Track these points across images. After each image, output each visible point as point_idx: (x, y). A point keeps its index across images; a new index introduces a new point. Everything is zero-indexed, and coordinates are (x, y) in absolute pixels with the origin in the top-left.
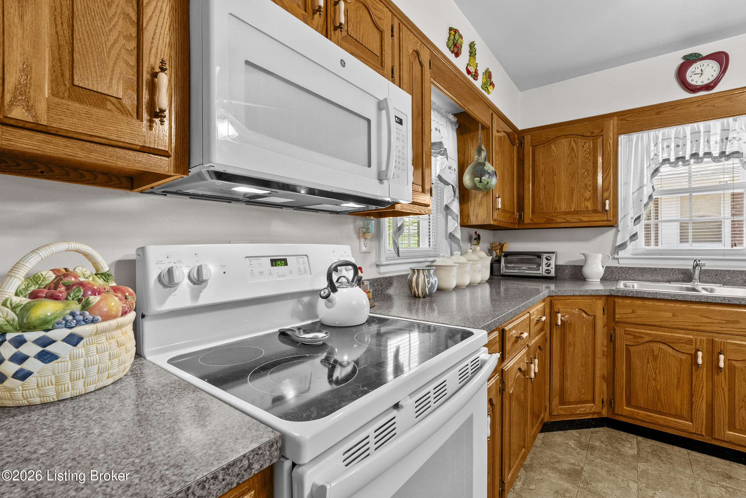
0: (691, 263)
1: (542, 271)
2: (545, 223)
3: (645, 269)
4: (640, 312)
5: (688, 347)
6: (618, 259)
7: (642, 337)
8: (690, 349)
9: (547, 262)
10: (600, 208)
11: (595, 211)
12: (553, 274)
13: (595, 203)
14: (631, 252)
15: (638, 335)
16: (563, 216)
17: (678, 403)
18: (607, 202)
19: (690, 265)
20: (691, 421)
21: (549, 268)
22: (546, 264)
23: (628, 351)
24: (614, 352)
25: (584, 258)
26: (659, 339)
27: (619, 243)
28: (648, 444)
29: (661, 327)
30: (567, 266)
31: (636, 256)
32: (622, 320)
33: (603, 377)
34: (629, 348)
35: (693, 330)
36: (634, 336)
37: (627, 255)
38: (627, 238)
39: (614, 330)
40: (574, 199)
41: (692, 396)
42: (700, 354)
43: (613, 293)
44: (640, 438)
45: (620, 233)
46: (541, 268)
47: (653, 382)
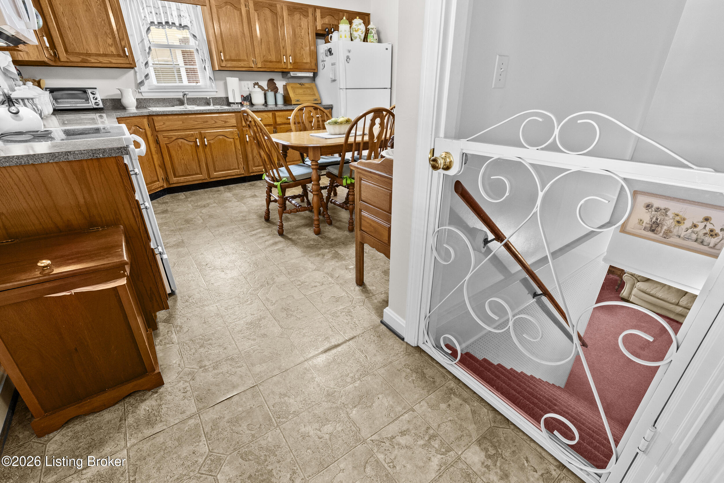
0: (182, 94)
1: (91, 104)
2: (81, 62)
3: (159, 99)
4: (167, 123)
5: (192, 138)
6: (141, 93)
7: (172, 138)
8: (193, 139)
9: (93, 96)
10: (121, 53)
11: (119, 56)
12: (101, 105)
13: (117, 48)
14: (148, 88)
15: (170, 137)
16: (95, 58)
17: (195, 167)
18: (126, 49)
19: (181, 96)
20: (202, 174)
21: (97, 101)
22: (94, 98)
23: (167, 147)
24: (161, 150)
25: (119, 92)
26: (180, 137)
27: (139, 81)
28: (188, 193)
29: (179, 130)
30: (107, 99)
31: (152, 91)
32: (160, 130)
33: (159, 166)
34: (168, 145)
35: (192, 129)
36: (168, 137)
37: (146, 90)
38: (143, 78)
39: (157, 136)
40: (100, 44)
41: (199, 162)
42: (198, 140)
43: (150, 113)
44: (184, 193)
45: (138, 74)
46: (90, 101)
47: (183, 161)
